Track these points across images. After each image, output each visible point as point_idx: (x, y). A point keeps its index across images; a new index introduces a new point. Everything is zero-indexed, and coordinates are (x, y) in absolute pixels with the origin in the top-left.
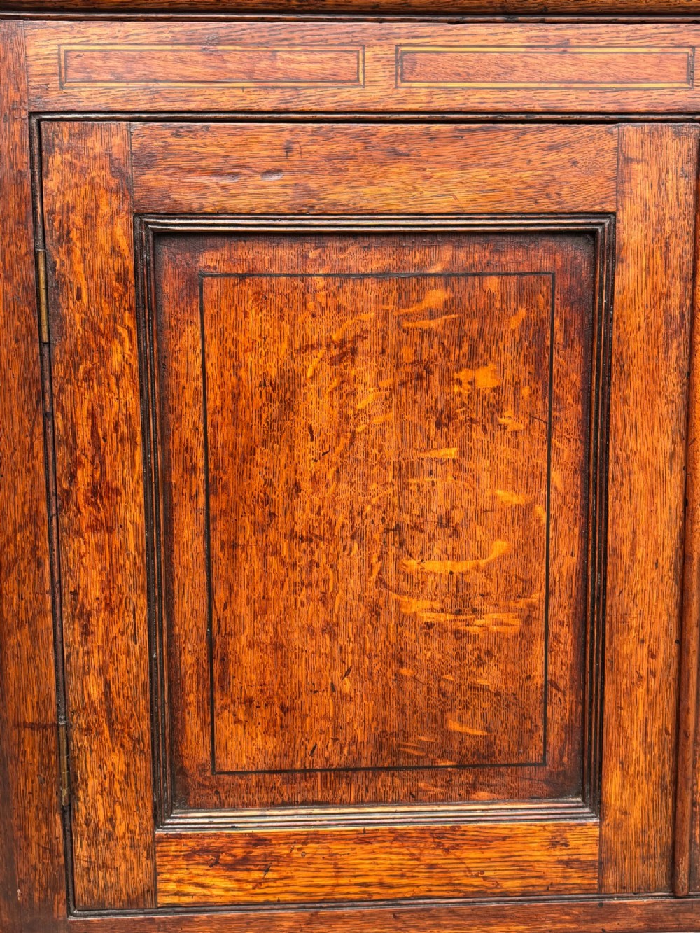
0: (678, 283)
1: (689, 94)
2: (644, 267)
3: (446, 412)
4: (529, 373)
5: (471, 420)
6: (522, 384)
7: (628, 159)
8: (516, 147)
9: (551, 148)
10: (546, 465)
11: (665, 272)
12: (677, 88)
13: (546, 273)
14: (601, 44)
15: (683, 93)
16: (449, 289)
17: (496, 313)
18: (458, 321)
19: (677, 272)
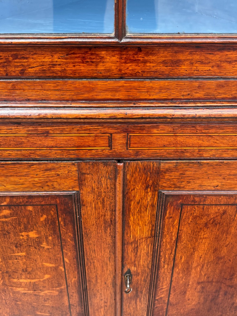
0: (109, 212)
1: (110, 151)
2: (94, 207)
3: (19, 243)
4: (51, 233)
5: (30, 245)
6: (48, 236)
7: (83, 173)
8: (30, 170)
9: (47, 170)
10: (62, 257)
11: (103, 208)
12: (104, 149)
13: (53, 205)
14: (65, 133)
15: (107, 151)
16: (11, 210)
17: (34, 216)
18: (17, 219)
19: (108, 208)
